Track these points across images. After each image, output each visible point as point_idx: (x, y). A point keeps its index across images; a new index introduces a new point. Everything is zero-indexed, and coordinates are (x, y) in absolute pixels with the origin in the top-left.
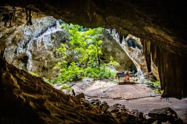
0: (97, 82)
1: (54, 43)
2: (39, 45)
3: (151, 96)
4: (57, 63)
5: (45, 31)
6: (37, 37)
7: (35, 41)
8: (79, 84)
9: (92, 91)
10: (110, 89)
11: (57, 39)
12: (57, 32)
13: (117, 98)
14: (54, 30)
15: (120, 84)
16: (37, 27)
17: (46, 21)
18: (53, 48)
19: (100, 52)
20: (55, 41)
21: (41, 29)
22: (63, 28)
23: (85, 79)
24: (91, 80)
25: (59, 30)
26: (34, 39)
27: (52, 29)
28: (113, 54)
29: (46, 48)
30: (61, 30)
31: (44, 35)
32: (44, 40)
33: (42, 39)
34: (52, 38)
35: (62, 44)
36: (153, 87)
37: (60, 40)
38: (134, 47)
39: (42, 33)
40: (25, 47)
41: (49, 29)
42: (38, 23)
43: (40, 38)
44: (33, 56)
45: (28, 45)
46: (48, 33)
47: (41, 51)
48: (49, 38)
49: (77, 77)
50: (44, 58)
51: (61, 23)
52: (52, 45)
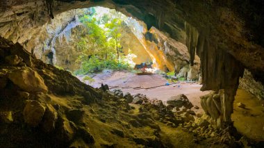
0: (117, 73)
2: (61, 41)
4: (78, 56)
8: (99, 75)
9: (114, 81)
10: (130, 80)
11: (77, 34)
12: (77, 27)
14: (74, 25)
15: (139, 74)
16: (58, 24)
19: (119, 45)
20: (75, 36)
22: (82, 22)
23: (105, 71)
24: (111, 71)
28: (131, 46)
29: (68, 43)
31: (65, 30)
34: (73, 33)
35: (82, 38)
36: (167, 77)
37: (80, 34)
38: (151, 41)
40: (49, 44)
43: (61, 34)
44: (57, 51)
45: (52, 42)
49: (97, 69)
50: (66, 52)
51: (80, 17)
52: (72, 39)
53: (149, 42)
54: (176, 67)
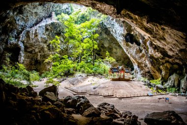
0: (91, 78)
1: (49, 35)
2: (32, 36)
3: (148, 96)
4: (49, 56)
5: (40, 22)
6: (31, 28)
7: (28, 32)
8: (70, 79)
10: (102, 86)
11: (51, 31)
12: (52, 23)
13: (109, 96)
14: (49, 21)
15: (114, 80)
16: (31, 17)
17: (41, 11)
18: (47, 41)
19: (96, 47)
20: (49, 33)
21: (36, 20)
22: (58, 19)
23: (78, 74)
24: (84, 75)
25: (55, 21)
26: (28, 29)
27: (47, 20)
28: (110, 50)
29: (40, 40)
30: (57, 22)
31: (38, 25)
32: (37, 31)
33: (36, 30)
34: (47, 30)
35: (57, 37)
36: (150, 85)
37: (55, 32)
38: (132, 43)
39: (36, 24)
41: (44, 20)
42: (32, 13)
43: (34, 29)
44: (26, 47)
45: (21, 36)
46: (43, 24)
47: (35, 43)
48: (43, 29)
49: (69, 72)
50: (37, 50)
51: (57, 14)
52: (46, 36)
53: (130, 44)
54: (163, 73)
